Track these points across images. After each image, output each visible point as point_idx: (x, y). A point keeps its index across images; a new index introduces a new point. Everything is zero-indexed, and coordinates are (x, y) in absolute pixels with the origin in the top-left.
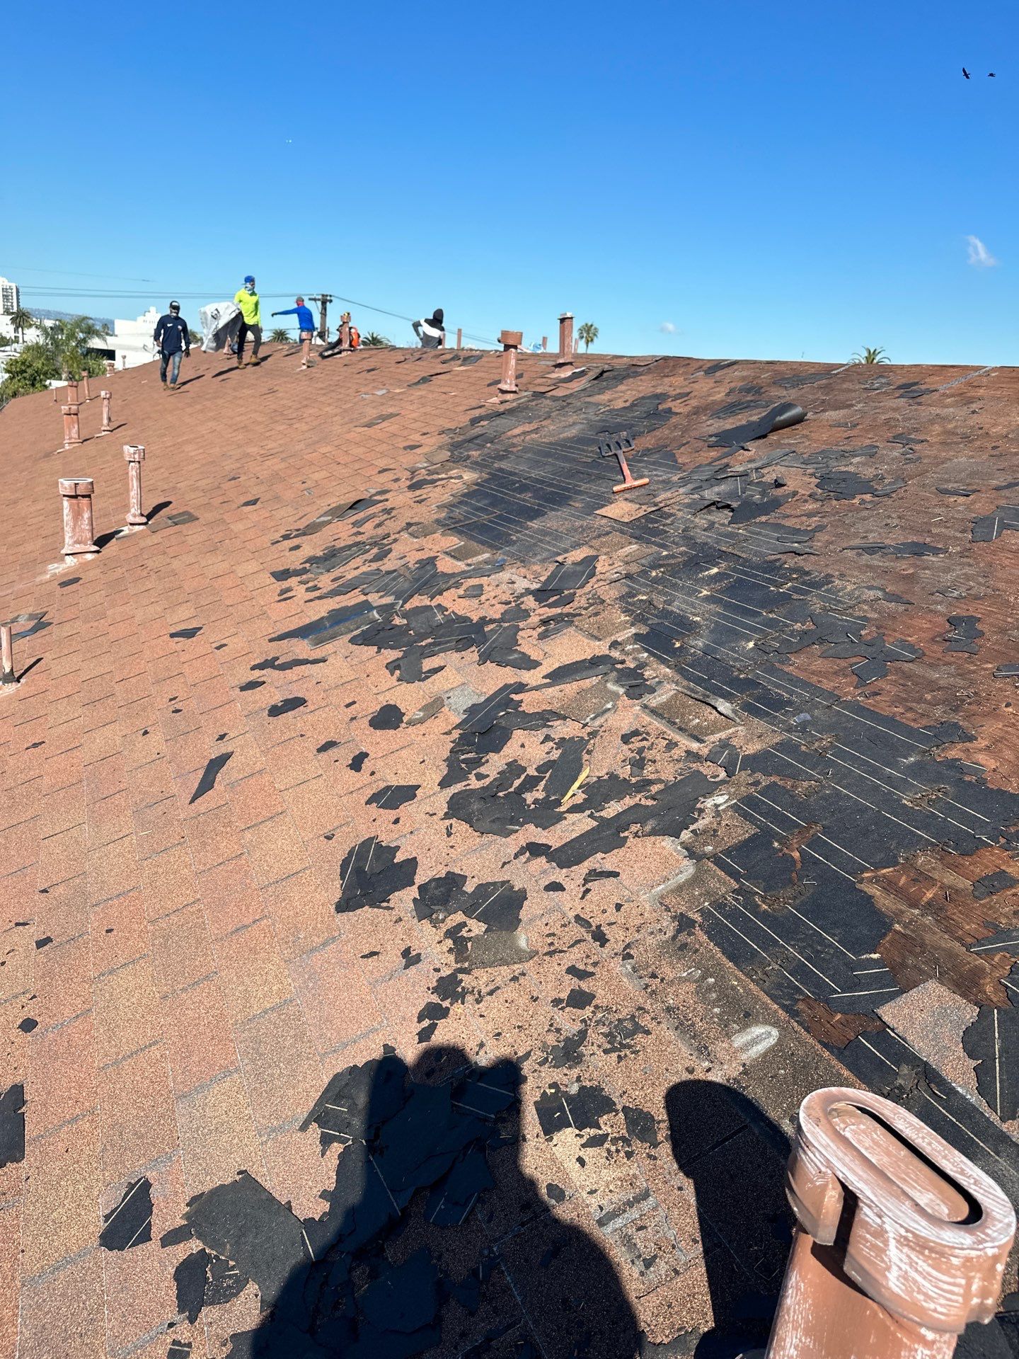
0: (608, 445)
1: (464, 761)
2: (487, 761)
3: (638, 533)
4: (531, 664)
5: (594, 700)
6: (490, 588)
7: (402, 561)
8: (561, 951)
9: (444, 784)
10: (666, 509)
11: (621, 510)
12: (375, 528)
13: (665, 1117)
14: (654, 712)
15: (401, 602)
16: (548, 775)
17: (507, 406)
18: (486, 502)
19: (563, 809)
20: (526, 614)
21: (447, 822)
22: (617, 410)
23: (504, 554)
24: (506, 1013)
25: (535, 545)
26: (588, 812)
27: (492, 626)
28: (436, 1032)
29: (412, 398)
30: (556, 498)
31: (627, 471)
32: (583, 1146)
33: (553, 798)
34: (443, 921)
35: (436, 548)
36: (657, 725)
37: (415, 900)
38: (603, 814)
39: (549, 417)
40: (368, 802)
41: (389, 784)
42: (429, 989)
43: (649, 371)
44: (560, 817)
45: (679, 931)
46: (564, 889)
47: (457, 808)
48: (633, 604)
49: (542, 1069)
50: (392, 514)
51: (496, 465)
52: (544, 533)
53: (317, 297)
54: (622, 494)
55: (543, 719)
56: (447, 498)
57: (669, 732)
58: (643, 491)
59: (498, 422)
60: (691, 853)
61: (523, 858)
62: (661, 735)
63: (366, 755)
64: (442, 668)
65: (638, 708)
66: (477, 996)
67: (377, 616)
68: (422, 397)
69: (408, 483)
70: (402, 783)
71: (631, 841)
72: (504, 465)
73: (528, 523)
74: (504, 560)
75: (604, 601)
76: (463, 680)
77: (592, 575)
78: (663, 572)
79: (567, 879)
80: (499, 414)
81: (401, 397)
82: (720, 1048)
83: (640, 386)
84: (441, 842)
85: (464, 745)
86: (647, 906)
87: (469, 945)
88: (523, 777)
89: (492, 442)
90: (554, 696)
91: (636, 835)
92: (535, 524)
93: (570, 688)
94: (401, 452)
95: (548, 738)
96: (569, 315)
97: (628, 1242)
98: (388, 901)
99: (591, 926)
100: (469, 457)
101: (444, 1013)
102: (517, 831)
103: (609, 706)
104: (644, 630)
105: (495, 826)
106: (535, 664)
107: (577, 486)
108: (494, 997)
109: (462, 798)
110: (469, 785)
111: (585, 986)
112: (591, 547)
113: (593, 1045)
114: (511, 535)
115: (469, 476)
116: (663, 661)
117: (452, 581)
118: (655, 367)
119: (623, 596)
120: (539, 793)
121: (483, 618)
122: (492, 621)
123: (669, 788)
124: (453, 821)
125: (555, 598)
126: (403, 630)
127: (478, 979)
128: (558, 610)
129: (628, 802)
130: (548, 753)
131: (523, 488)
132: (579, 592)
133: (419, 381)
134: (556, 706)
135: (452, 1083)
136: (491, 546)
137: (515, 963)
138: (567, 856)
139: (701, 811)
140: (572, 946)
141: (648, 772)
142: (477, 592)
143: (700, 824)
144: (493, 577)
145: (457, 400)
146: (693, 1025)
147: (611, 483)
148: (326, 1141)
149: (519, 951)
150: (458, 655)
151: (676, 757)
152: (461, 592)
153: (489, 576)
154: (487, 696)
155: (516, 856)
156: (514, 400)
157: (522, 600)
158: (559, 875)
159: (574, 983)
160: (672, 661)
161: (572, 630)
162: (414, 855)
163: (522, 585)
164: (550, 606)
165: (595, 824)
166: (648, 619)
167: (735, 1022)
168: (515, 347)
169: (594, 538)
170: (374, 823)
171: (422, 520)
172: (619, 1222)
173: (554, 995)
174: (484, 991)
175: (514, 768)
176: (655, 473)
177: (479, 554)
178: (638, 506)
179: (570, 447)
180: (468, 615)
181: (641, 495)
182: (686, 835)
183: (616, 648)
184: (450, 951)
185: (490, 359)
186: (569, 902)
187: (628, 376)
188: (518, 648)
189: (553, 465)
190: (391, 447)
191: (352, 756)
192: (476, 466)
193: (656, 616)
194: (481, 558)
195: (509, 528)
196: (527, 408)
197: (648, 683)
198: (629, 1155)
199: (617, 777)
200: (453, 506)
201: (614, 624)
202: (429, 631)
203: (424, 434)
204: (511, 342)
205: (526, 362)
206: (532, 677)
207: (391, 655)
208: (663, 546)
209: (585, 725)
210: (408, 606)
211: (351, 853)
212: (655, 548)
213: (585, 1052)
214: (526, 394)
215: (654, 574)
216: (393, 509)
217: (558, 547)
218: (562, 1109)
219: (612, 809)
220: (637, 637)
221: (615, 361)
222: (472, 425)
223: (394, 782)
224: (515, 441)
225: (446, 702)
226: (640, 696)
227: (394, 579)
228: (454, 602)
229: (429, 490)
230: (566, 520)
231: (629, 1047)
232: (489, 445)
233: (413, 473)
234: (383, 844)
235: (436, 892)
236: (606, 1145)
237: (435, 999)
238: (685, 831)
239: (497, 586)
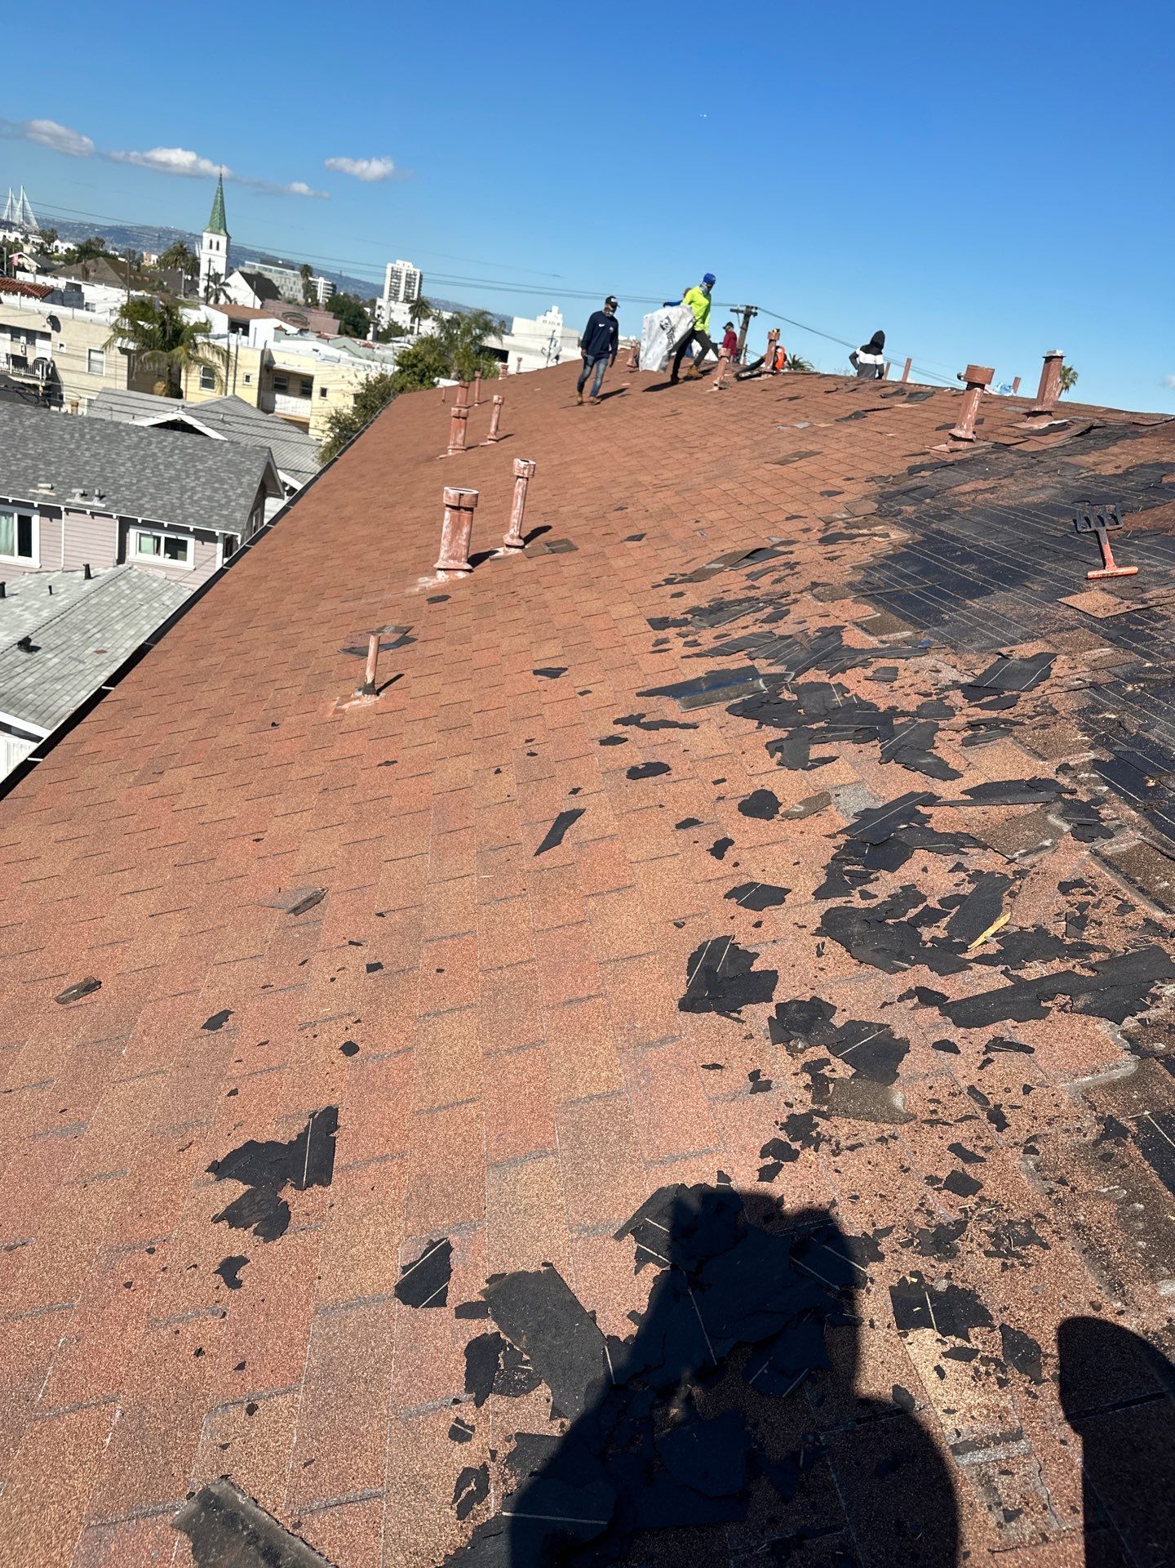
0: (1087, 519)
1: (848, 873)
2: (877, 879)
3: (1114, 633)
4: (948, 774)
5: (1027, 833)
6: (907, 674)
7: (801, 627)
8: (945, 1123)
9: (820, 894)
10: (1157, 609)
11: (1094, 601)
12: (773, 583)
13: (1055, 1352)
14: (1107, 862)
15: (793, 674)
16: (954, 911)
17: (958, 456)
18: (915, 569)
19: (968, 956)
20: (950, 712)
21: (819, 940)
22: (1104, 477)
23: (930, 635)
24: (869, 1177)
25: (973, 629)
26: (1002, 968)
27: (902, 720)
28: (780, 1174)
29: (839, 434)
30: (1009, 575)
31: (1108, 554)
32: (945, 1355)
33: (957, 940)
34: (802, 1051)
35: (844, 616)
36: (1109, 877)
37: (770, 1019)
38: (1020, 973)
39: (1012, 475)
40: (728, 896)
41: (755, 881)
42: (777, 1123)
43: (1155, 433)
44: (964, 966)
45: (1104, 1137)
46: (959, 1052)
47: (832, 925)
48: (1096, 722)
49: (904, 1251)
50: (796, 570)
51: (933, 526)
52: (987, 616)
53: (741, 309)
54: (1098, 581)
55: (956, 843)
56: (866, 558)
57: (1124, 891)
58: (1127, 582)
59: (944, 474)
60: (1135, 1045)
61: (910, 1003)
62: (1113, 892)
63: (731, 842)
64: (832, 759)
65: (1087, 853)
66: (834, 1147)
67: (763, 686)
68: (851, 435)
69: (820, 535)
70: (769, 882)
71: (1054, 1014)
72: (944, 527)
73: (967, 601)
74: (929, 642)
75: (1057, 712)
76: (859, 778)
77: (1045, 676)
78: (1142, 689)
79: (964, 1041)
80: (946, 465)
81: (825, 433)
82: (1140, 1290)
83: (1140, 450)
84: (810, 962)
85: (850, 854)
86: (1066, 1097)
87: (831, 1086)
88: (921, 907)
89: (932, 498)
90: (973, 817)
91: (1062, 1008)
92: (976, 604)
93: (998, 812)
94: (817, 497)
95: (959, 867)
96: (1058, 353)
97: (987, 1482)
98: (739, 1012)
99: (988, 1104)
100: (900, 512)
101: (793, 1156)
102: (907, 969)
103: (1047, 843)
104: (1107, 757)
105: (878, 958)
106: (954, 775)
107: (1039, 564)
108: (855, 1153)
109: (841, 916)
110: (850, 902)
111: (970, 1170)
112: (1049, 642)
113: (972, 1241)
114: (943, 613)
115: (897, 535)
116: (1129, 801)
117: (860, 658)
118: (1164, 428)
119: (1084, 709)
120: (939, 931)
121: (893, 709)
122: (904, 714)
123: (1114, 960)
124: (827, 940)
125: (991, 698)
126: (792, 707)
127: (839, 1128)
128: (994, 714)
129: (1057, 966)
130: (956, 885)
131: (967, 558)
132: (1024, 696)
133: (850, 416)
134: (974, 831)
135: (792, 1237)
136: (915, 623)
137: (886, 1122)
138: (969, 1013)
139: (1156, 998)
140: (961, 1120)
141: (1090, 934)
142: (890, 675)
143: (1152, 1014)
144: (912, 660)
145: (895, 442)
146: (1107, 1253)
147: (1085, 567)
148: (642, 1258)
149: (892, 1109)
150: (856, 747)
151: (1130, 924)
152: (869, 672)
153: (907, 659)
154: (887, 802)
155: (901, 999)
156: (968, 450)
157: (946, 693)
158: (954, 1034)
159: (959, 1164)
160: (1141, 803)
161: (1008, 741)
162: (775, 968)
163: (949, 675)
164: (983, 707)
165: (1009, 983)
166: (1115, 744)
168: (982, 386)
169: (1054, 632)
170: (731, 921)
171: (831, 581)
172: (978, 1457)
173: (931, 1171)
174: (843, 1144)
175: (910, 894)
176: (1147, 561)
177: (898, 631)
178: (1119, 600)
179: (1035, 515)
180: (874, 701)
181: (1126, 587)
182: (1130, 1023)
183: (1065, 774)
184: (807, 1087)
185: (943, 398)
186: (964, 1068)
187: (1125, 436)
188: (933, 751)
189: (1008, 534)
190: (805, 491)
191: (715, 840)
192: (908, 524)
193: (1126, 742)
194: (899, 635)
195: (941, 604)
196: (984, 461)
197: (1104, 824)
198: (1002, 1383)
199: (1046, 932)
200: (873, 568)
201: (1065, 743)
202: (825, 712)
203: (849, 479)
204: (978, 380)
205: (990, 406)
206: (947, 790)
207: (774, 733)
208: (1148, 656)
209: (1011, 861)
210: (801, 680)
211: (702, 948)
212: (1135, 657)
213: (961, 1248)
214: (985, 444)
215: (1130, 688)
216: (797, 563)
217: (1004, 636)
218: (923, 1304)
219: (1035, 970)
220: (1096, 765)
221: (1110, 415)
222: (910, 474)
223: (760, 879)
224: (963, 499)
225: (834, 800)
226: (1091, 839)
227: (788, 646)
228: (858, 684)
229: (845, 546)
230: (1018, 603)
231: (1018, 1256)
232: (928, 501)
233: (827, 524)
234: (740, 946)
235: (797, 1016)
236: (974, 1363)
237: (783, 1136)
238: (1131, 1018)
239: (917, 672)
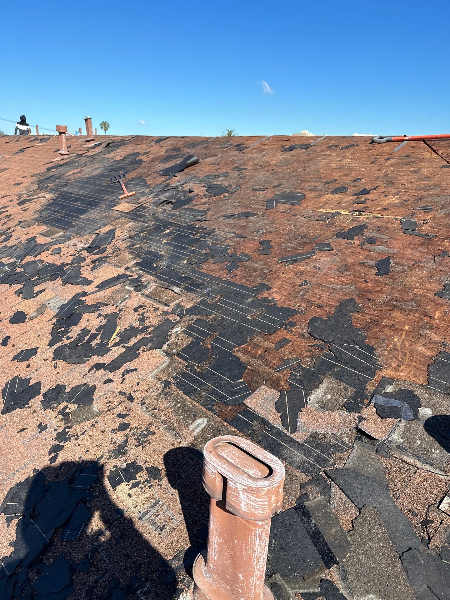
0: (115, 177)
1: (59, 332)
2: (71, 330)
3: (133, 217)
4: (88, 282)
5: (120, 295)
6: (65, 249)
7: (19, 241)
8: (114, 409)
9: (51, 344)
10: (144, 205)
11: (124, 207)
12: (2, 225)
13: (164, 467)
14: (147, 296)
15: (19, 260)
16: (101, 332)
17: (64, 161)
18: (59, 208)
19: (109, 346)
20: (84, 259)
21: (54, 362)
22: (118, 161)
23: (70, 232)
24: (91, 441)
25: (85, 226)
26: (122, 345)
27: (67, 267)
28: (58, 457)
29: (16, 160)
30: (93, 203)
31: (125, 189)
32: (130, 489)
33: (105, 342)
34: (56, 407)
35: (36, 232)
36: (149, 302)
37: (41, 401)
38: (128, 345)
39: (86, 165)
40: (13, 360)
41: (23, 349)
42: (53, 439)
43: (130, 143)
44: (109, 350)
45: (164, 388)
46: (113, 381)
47: (58, 355)
48: (133, 249)
49: (109, 461)
50: (11, 218)
51: (62, 190)
52: (89, 220)
54: (123, 199)
55: (97, 307)
56: (38, 207)
57: (154, 304)
58: (133, 197)
59: (61, 169)
60: (168, 354)
61: (93, 372)
62: (151, 306)
63: (9, 337)
64: (44, 290)
65: (140, 295)
66: (76, 437)
67: (8, 269)
68: (20, 159)
69: (18, 202)
70: (29, 348)
71: (142, 354)
72: (66, 189)
73: (81, 216)
74: (71, 235)
75: (120, 249)
76: (56, 294)
77: (114, 238)
78: (146, 234)
79: (114, 376)
80: (61, 166)
81: (9, 160)
82: (184, 432)
83: (126, 149)
84: (52, 372)
85: (59, 325)
86: (150, 381)
87: (70, 415)
88: (89, 335)
89: (59, 179)
90: (101, 296)
91: (144, 351)
92: (84, 216)
93: (108, 291)
94: (13, 187)
95: (100, 315)
96: (89, 117)
97: (153, 523)
98: (28, 404)
99: (126, 394)
100: (48, 187)
101: (61, 448)
102: (89, 360)
103: (127, 296)
104: (139, 260)
105: (78, 360)
106: (91, 282)
107: (102, 197)
108: (84, 435)
109: (60, 350)
110: (63, 343)
111: (125, 421)
112: (112, 225)
113: (131, 445)
114: (73, 222)
115: (49, 196)
116: (150, 273)
117: (45, 247)
118: (133, 140)
119: (129, 246)
120: (98, 341)
121: (62, 264)
122: (67, 264)
123: (157, 328)
124: (57, 361)
125: (97, 250)
126: (22, 274)
127: (77, 429)
128: (99, 256)
129: (139, 337)
130: (100, 322)
131: (77, 200)
132: (108, 246)
133: (18, 152)
134: (102, 300)
135: (68, 478)
136: (63, 229)
137: (93, 418)
138: (113, 366)
139: (170, 335)
140: (119, 405)
141: (147, 323)
142: (58, 251)
143: (170, 341)
144: (65, 243)
145: (39, 160)
146: (173, 425)
147: (118, 195)
148: (9, 520)
149: (94, 413)
150: (52, 282)
151: (158, 315)
152: (50, 252)
153: (63, 243)
154: (68, 300)
155: (89, 371)
156: (68, 158)
157: (81, 253)
158: (110, 375)
159: (121, 420)
160: (153, 273)
161: (107, 264)
162: (39, 380)
163: (80, 246)
164: (95, 254)
165: (125, 349)
166: (141, 255)
167: (189, 420)
168: (65, 133)
169: (113, 221)
170: (17, 369)
171: (27, 219)
172: (148, 516)
173: (112, 428)
174: (79, 434)
175: (85, 331)
176: (137, 189)
177: (58, 233)
178: (131, 205)
179: (97, 179)
180: (55, 263)
181: (133, 199)
182: (165, 347)
183: (128, 270)
184: (61, 420)
185: (54, 139)
186: (116, 387)
187: (120, 145)
188: (81, 276)
189: (89, 188)
190: (7, 185)
191: (2, 339)
192: (52, 191)
193: (144, 254)
194: (58, 235)
195: (71, 219)
196: (75, 162)
197: (144, 284)
198: (150, 487)
199: (133, 327)
200: (42, 211)
201: (126, 259)
202: (36, 273)
203: (24, 177)
204: (62, 131)
205: (72, 140)
206: (89, 288)
207: (17, 287)
208: (145, 222)
209: (117, 307)
210: (23, 262)
211: (6, 385)
212: (141, 223)
213: (127, 449)
214: (73, 155)
215: (142, 235)
216: (11, 215)
217: (96, 226)
218: (119, 475)
219: (132, 342)
220: (137, 264)
221: (114, 138)
222: (48, 171)
223: (25, 348)
224: (70, 177)
225: (48, 306)
226: (141, 290)
227: (15, 249)
228: (47, 258)
229: (29, 204)
230: (99, 213)
231: (147, 441)
232: (57, 180)
233: (20, 196)
234: (23, 378)
235: (52, 395)
236: (140, 486)
237: (56, 443)
238: (164, 345)
239: (68, 247)
